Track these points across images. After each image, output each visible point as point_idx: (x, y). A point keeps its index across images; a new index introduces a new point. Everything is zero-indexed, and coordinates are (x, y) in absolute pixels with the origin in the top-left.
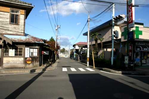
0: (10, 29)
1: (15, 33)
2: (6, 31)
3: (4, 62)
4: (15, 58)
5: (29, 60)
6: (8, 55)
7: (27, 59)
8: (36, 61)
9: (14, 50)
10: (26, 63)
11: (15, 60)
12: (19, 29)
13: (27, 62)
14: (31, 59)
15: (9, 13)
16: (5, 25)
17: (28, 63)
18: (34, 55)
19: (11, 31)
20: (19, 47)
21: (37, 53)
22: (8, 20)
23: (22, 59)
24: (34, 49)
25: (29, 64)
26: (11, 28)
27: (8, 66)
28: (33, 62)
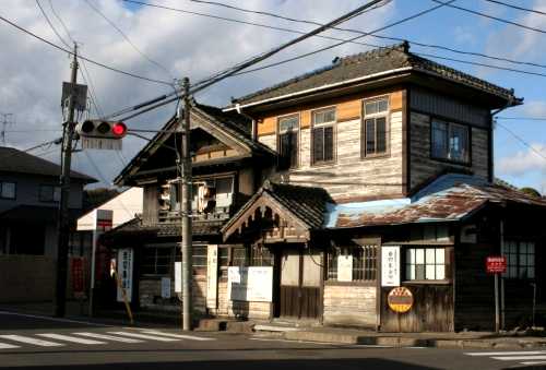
0: (364, 179)
1: (377, 190)
2: (352, 188)
3: (326, 303)
4: (353, 289)
5: (400, 300)
6: (336, 277)
7: (391, 294)
8: (435, 303)
9: (351, 257)
10: (388, 307)
11: (352, 296)
12: (389, 170)
13: (392, 306)
14: (410, 294)
15: (358, 118)
16: (350, 166)
17: (394, 312)
18: (430, 275)
19: (365, 185)
20: (366, 243)
21: (443, 268)
22: (357, 147)
23: (371, 293)
24: (430, 252)
25: (401, 315)
26: (368, 172)
27: (335, 317)
28: (423, 305)
